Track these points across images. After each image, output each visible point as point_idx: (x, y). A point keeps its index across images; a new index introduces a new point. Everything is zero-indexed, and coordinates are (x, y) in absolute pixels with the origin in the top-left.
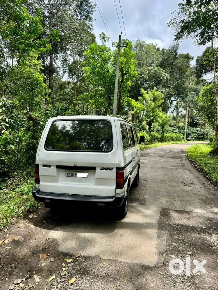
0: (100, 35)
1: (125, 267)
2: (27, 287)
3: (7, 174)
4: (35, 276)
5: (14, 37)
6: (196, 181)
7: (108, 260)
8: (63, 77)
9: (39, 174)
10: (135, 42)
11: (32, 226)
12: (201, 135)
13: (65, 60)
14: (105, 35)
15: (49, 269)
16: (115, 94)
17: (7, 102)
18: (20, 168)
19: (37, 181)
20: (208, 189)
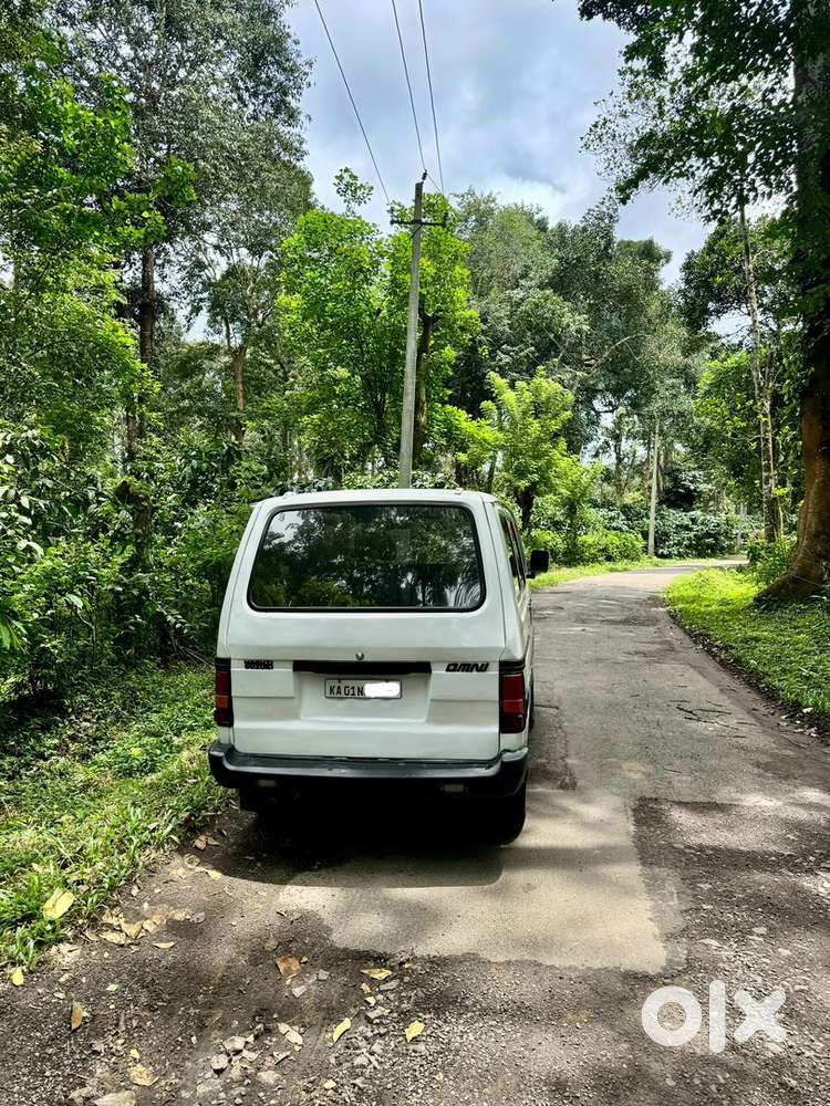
0: (337, 177)
1: (571, 980)
2: (269, 1059)
3: (55, 702)
4: (283, 1027)
5: (38, 193)
6: (725, 702)
7: (509, 963)
8: (188, 329)
9: (233, 694)
10: (459, 200)
11: (215, 875)
12: (708, 535)
13: (196, 266)
14: (355, 178)
15: (322, 1002)
16: (407, 395)
17: (23, 435)
18: (99, 676)
19: (225, 717)
20: (772, 728)
